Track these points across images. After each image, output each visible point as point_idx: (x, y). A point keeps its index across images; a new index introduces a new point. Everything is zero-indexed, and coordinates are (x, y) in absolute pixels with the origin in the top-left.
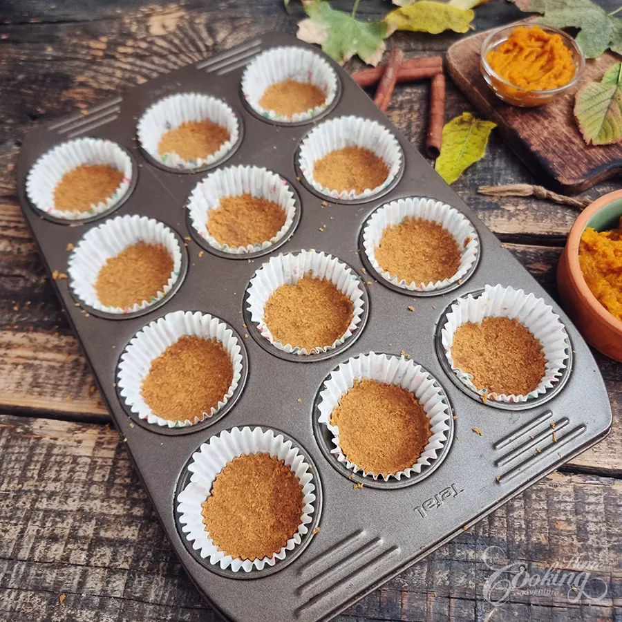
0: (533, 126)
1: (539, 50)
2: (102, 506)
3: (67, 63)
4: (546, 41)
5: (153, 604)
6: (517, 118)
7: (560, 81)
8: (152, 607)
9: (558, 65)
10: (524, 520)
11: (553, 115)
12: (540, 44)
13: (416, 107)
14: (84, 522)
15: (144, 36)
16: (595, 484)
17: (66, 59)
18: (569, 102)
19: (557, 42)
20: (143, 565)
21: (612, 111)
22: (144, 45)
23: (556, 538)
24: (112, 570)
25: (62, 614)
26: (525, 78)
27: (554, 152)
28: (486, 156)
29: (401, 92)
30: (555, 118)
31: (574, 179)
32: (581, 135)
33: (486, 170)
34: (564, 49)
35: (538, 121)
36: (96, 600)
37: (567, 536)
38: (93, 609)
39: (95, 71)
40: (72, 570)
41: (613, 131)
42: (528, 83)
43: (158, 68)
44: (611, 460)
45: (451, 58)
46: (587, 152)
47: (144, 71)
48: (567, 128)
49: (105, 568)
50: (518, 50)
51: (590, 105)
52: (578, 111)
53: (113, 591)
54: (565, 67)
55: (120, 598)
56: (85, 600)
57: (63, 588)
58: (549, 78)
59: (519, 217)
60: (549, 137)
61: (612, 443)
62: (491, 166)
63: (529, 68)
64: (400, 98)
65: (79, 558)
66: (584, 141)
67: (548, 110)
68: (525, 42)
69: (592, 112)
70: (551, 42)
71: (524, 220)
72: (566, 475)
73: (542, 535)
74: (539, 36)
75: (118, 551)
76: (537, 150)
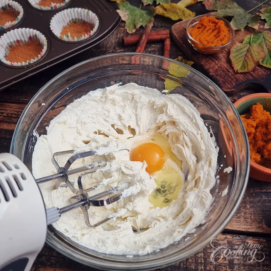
0: (211, 63)
1: (214, 27)
4: (216, 23)
6: (203, 59)
7: (223, 42)
9: (222, 35)
10: (204, 258)
11: (220, 58)
12: (214, 24)
13: (157, 53)
16: (238, 239)
18: (228, 52)
19: (221, 24)
21: (247, 57)
23: (218, 268)
26: (207, 41)
27: (220, 76)
30: (221, 60)
31: (229, 89)
32: (233, 68)
34: (225, 28)
35: (213, 61)
37: (224, 266)
41: (248, 66)
42: (208, 43)
44: (245, 227)
45: (174, 31)
46: (235, 76)
48: (226, 64)
50: (204, 27)
51: (237, 54)
52: (232, 56)
54: (225, 36)
58: (218, 41)
60: (218, 68)
61: (246, 218)
63: (209, 36)
64: (149, 49)
66: (234, 71)
67: (218, 56)
68: (207, 24)
69: (238, 57)
70: (219, 24)
72: (224, 235)
73: (212, 266)
74: (213, 21)
76: (213, 75)
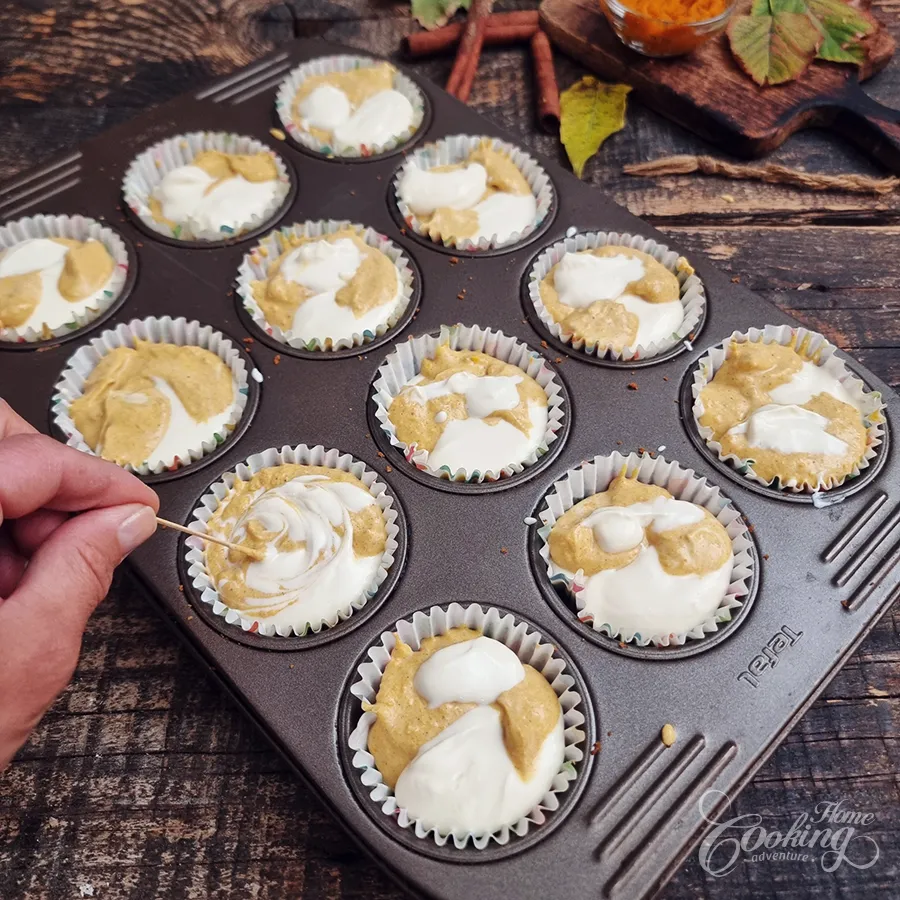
2: (114, 624)
5: (215, 754)
8: (214, 758)
11: (707, 62)
13: (519, 74)
14: (88, 651)
15: (112, 6)
20: (192, 699)
22: (112, 17)
24: (142, 713)
25: (65, 790)
27: (726, 103)
28: (626, 127)
29: (496, 58)
33: (627, 142)
36: (121, 760)
38: (116, 773)
39: (40, 52)
40: (74, 722)
43: (137, 44)
47: (117, 48)
49: (129, 711)
53: (147, 743)
55: (160, 752)
56: (101, 762)
57: (61, 751)
59: (684, 195)
62: (633, 137)
64: (495, 66)
65: (84, 703)
66: (756, 84)
71: (689, 198)
75: (149, 685)
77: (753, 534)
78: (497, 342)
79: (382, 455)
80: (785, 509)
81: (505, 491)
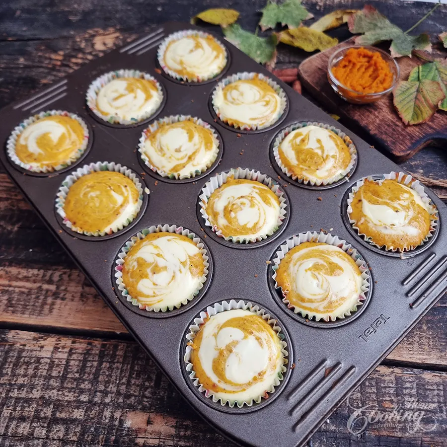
0: (368, 116)
1: (367, 64)
3: (34, 70)
4: (370, 58)
6: (357, 112)
7: (385, 85)
9: (381, 74)
11: (380, 107)
12: (366, 59)
17: (34, 67)
19: (377, 56)
26: (360, 85)
27: (386, 134)
30: (382, 109)
31: (403, 151)
32: (400, 119)
34: (383, 62)
35: (371, 112)
39: (55, 76)
42: (364, 88)
48: (392, 115)
50: (352, 65)
51: (403, 98)
54: (386, 75)
58: (377, 84)
60: (380, 123)
63: (362, 77)
66: (404, 123)
67: (376, 104)
68: (357, 59)
69: (405, 102)
70: (375, 58)
74: (365, 54)
76: (375, 134)
77: (371, 271)
78: (257, 177)
79: (203, 230)
80: (387, 260)
81: (258, 248)
